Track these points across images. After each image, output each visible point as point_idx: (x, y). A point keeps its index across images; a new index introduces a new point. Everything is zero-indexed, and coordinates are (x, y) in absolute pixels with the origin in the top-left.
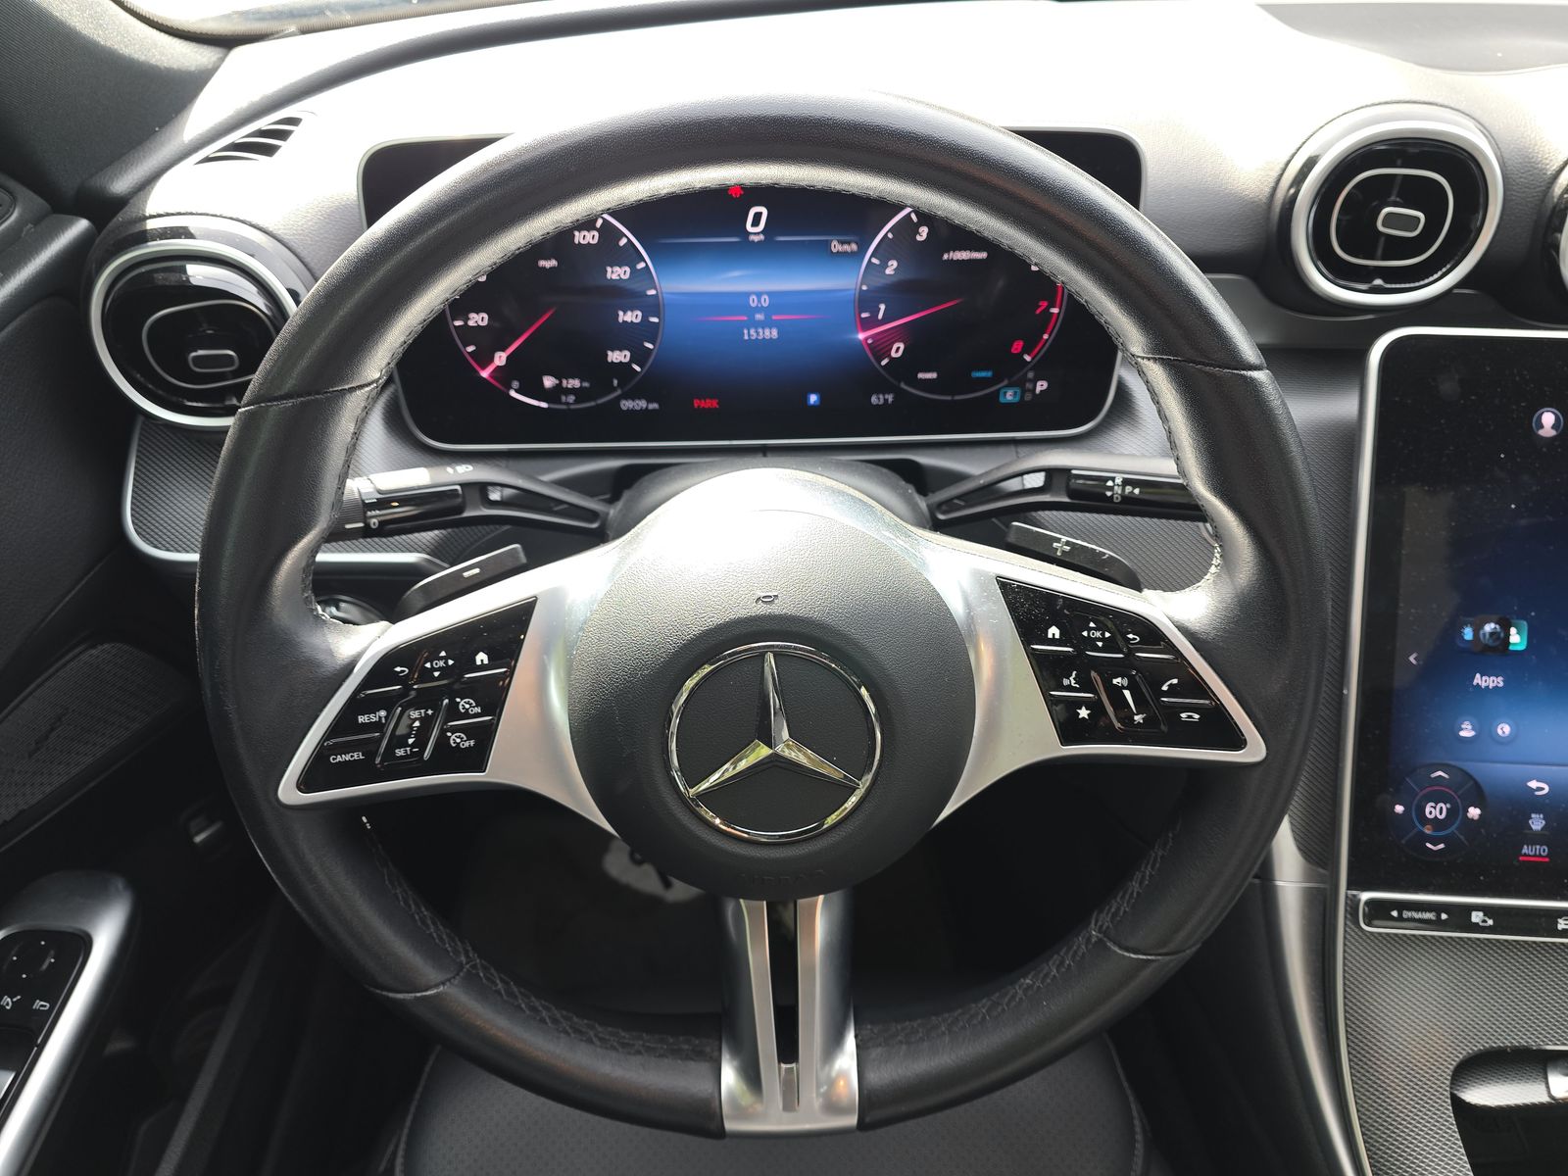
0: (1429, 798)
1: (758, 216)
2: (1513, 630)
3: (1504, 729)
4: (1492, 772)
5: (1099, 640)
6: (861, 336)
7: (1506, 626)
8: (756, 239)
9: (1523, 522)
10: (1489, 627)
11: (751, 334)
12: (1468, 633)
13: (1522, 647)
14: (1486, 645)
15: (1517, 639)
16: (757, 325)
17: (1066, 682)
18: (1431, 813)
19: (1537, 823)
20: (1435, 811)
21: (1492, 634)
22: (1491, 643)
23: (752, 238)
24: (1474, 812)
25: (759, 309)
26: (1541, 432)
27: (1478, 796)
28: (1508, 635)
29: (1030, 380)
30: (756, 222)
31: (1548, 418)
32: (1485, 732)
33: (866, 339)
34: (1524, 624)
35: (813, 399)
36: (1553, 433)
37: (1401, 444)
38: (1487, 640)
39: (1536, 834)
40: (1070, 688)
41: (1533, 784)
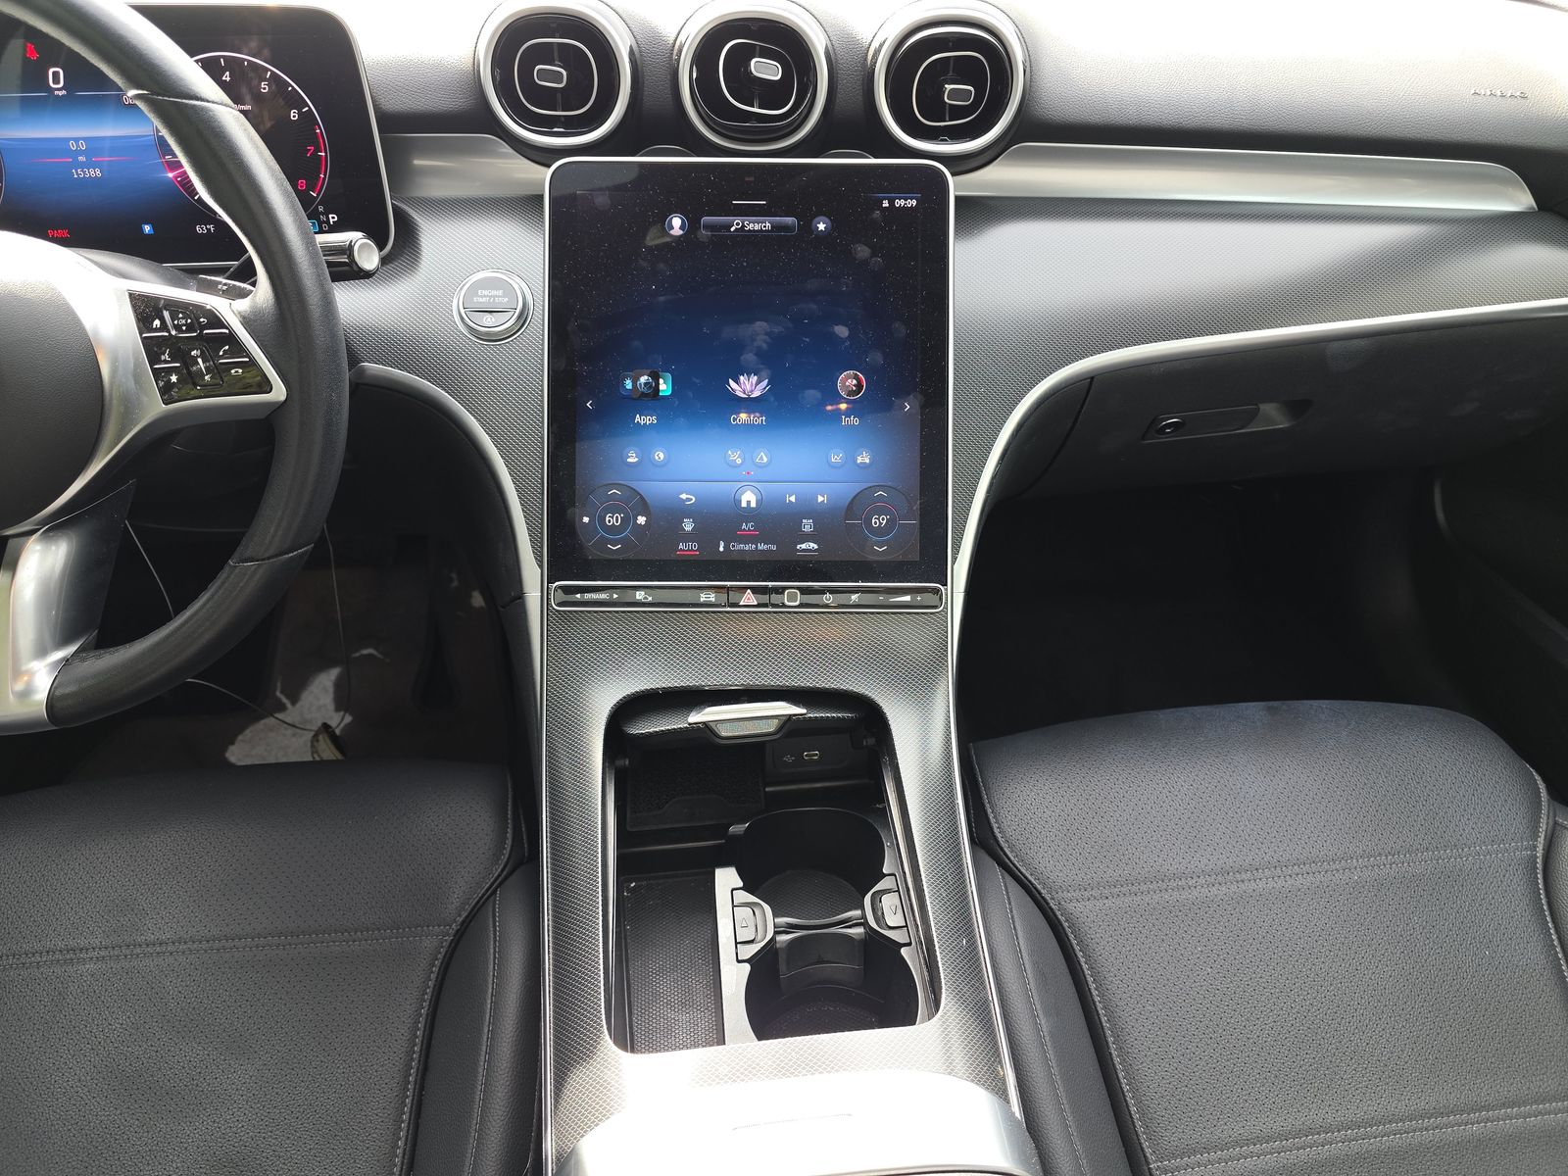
0: (607, 510)
1: (56, 74)
2: (661, 381)
3: (660, 456)
4: (654, 489)
5: (184, 325)
6: (171, 175)
7: (656, 377)
8: (60, 93)
9: (662, 299)
10: (643, 379)
11: (78, 174)
12: (629, 384)
13: (669, 393)
14: (643, 393)
15: (665, 387)
16: (82, 165)
17: (163, 358)
18: (609, 521)
19: (688, 526)
20: (613, 520)
21: (645, 384)
22: (645, 390)
23: (56, 92)
24: (641, 520)
25: (79, 152)
26: (672, 232)
27: (643, 506)
28: (658, 384)
29: (322, 213)
30: (56, 80)
31: (677, 222)
32: (645, 459)
33: (176, 177)
34: (669, 376)
35: (147, 229)
36: (681, 232)
37: (569, 243)
38: (642, 389)
39: (689, 533)
40: (166, 362)
41: (684, 496)
